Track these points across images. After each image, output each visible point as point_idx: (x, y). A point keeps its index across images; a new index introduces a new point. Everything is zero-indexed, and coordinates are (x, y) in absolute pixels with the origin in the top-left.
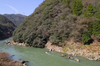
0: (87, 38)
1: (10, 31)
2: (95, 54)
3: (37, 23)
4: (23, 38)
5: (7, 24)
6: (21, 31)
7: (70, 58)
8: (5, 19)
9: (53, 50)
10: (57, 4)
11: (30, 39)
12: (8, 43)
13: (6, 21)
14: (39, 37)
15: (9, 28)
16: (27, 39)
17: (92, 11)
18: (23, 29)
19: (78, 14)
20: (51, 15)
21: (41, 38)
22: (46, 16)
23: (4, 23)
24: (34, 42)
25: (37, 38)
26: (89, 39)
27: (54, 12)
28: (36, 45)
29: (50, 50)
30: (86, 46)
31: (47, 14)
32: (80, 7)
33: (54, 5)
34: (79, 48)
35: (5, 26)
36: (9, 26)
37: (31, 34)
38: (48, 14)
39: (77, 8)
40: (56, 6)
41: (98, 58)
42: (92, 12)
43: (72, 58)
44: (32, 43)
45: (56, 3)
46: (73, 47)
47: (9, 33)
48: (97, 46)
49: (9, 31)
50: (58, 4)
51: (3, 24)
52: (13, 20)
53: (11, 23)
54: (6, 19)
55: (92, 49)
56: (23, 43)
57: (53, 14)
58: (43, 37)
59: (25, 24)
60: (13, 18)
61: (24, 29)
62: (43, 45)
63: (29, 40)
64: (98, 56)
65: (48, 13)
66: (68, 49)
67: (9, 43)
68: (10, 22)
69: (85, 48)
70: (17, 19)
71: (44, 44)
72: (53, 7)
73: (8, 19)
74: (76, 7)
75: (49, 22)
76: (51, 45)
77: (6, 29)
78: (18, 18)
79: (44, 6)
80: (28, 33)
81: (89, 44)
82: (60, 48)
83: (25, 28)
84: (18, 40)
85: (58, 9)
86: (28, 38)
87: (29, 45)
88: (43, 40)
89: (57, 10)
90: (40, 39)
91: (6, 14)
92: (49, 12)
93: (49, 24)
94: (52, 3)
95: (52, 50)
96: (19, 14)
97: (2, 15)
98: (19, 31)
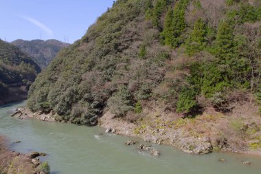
0: (189, 103)
1: (28, 83)
2: (199, 138)
3: (82, 66)
4: (49, 102)
5: (20, 66)
6: (45, 85)
7: (142, 148)
8: (15, 55)
9: (113, 130)
10: (134, 18)
11: (65, 104)
12: (16, 113)
13: (19, 58)
14: (86, 99)
15: (26, 76)
16: (57, 103)
17: (205, 38)
18: (50, 79)
19: (175, 44)
20: (116, 46)
21: (91, 101)
22: (104, 49)
23: (14, 63)
24: (73, 112)
25: (79, 102)
26: (193, 103)
27: (124, 37)
28: (77, 119)
29: (107, 131)
30: (187, 120)
31: (106, 43)
32: (180, 26)
33: (127, 22)
34: (170, 125)
35: (15, 72)
36: (24, 71)
37: (67, 93)
38: (108, 44)
39: (173, 30)
40: (132, 22)
41: (203, 148)
42: (204, 41)
43: (147, 148)
44: (69, 114)
45: (132, 16)
46: (158, 123)
47: (23, 88)
48: (208, 121)
49: (25, 85)
50: (137, 18)
51: (9, 67)
52: (39, 55)
53: (29, 64)
54: (17, 54)
55: (198, 127)
56: (51, 113)
57: (120, 44)
58: (96, 98)
59: (56, 67)
60: (37, 51)
61: (54, 80)
62: (94, 119)
63: (61, 105)
64: (204, 144)
65: (109, 42)
66: (148, 127)
67: (18, 115)
68: (28, 61)
69: (182, 126)
70: (48, 54)
71: (96, 116)
72: (122, 26)
73: (23, 54)
74: (172, 28)
75: (110, 63)
76: (113, 118)
77: (17, 80)
78: (49, 50)
79: (104, 22)
80: (61, 88)
81: (194, 117)
82: (132, 125)
83: (56, 78)
84: (37, 106)
85: (133, 30)
86: (60, 103)
87: (63, 119)
88: (95, 107)
89: (130, 34)
90: (87, 104)
91: (20, 41)
92: (111, 39)
93: (110, 69)
94: (122, 15)
95: (110, 131)
96: (52, 41)
97: (8, 43)
98: (42, 85)
